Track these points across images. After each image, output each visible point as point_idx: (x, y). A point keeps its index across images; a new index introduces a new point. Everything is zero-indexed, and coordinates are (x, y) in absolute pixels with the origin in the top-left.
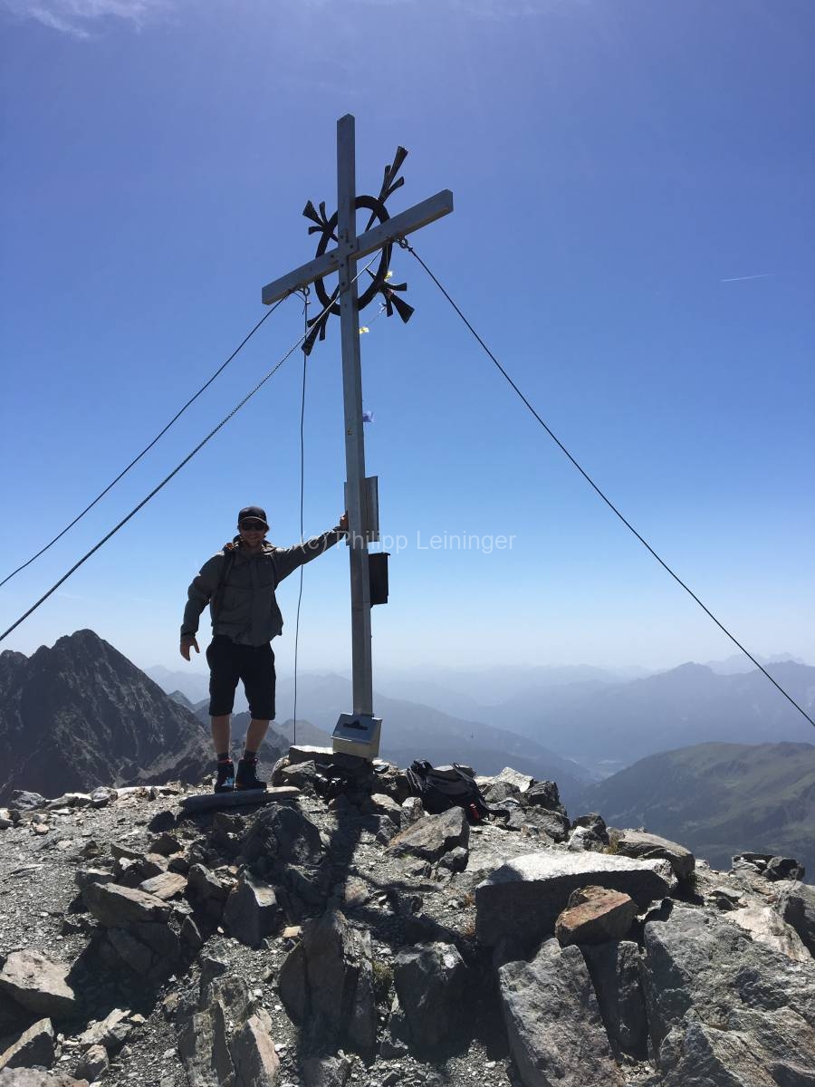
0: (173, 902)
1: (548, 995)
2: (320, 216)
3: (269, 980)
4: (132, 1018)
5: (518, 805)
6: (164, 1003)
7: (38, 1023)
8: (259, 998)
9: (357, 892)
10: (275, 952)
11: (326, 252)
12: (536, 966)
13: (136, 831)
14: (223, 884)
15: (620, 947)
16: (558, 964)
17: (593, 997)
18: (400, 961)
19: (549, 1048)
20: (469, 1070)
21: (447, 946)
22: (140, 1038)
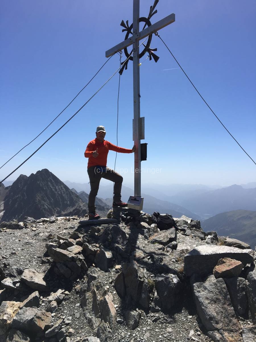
0: (78, 255)
1: (212, 295)
2: (126, 26)
3: (111, 283)
4: (65, 293)
5: (188, 228)
6: (75, 288)
7: (34, 292)
8: (108, 289)
9: (140, 255)
10: (113, 273)
11: (128, 38)
12: (207, 284)
13: (64, 231)
14: (94, 250)
15: (238, 280)
16: (215, 284)
17: (229, 296)
18: (157, 279)
19: (213, 313)
20: (183, 318)
21: (174, 275)
22: (68, 299)
